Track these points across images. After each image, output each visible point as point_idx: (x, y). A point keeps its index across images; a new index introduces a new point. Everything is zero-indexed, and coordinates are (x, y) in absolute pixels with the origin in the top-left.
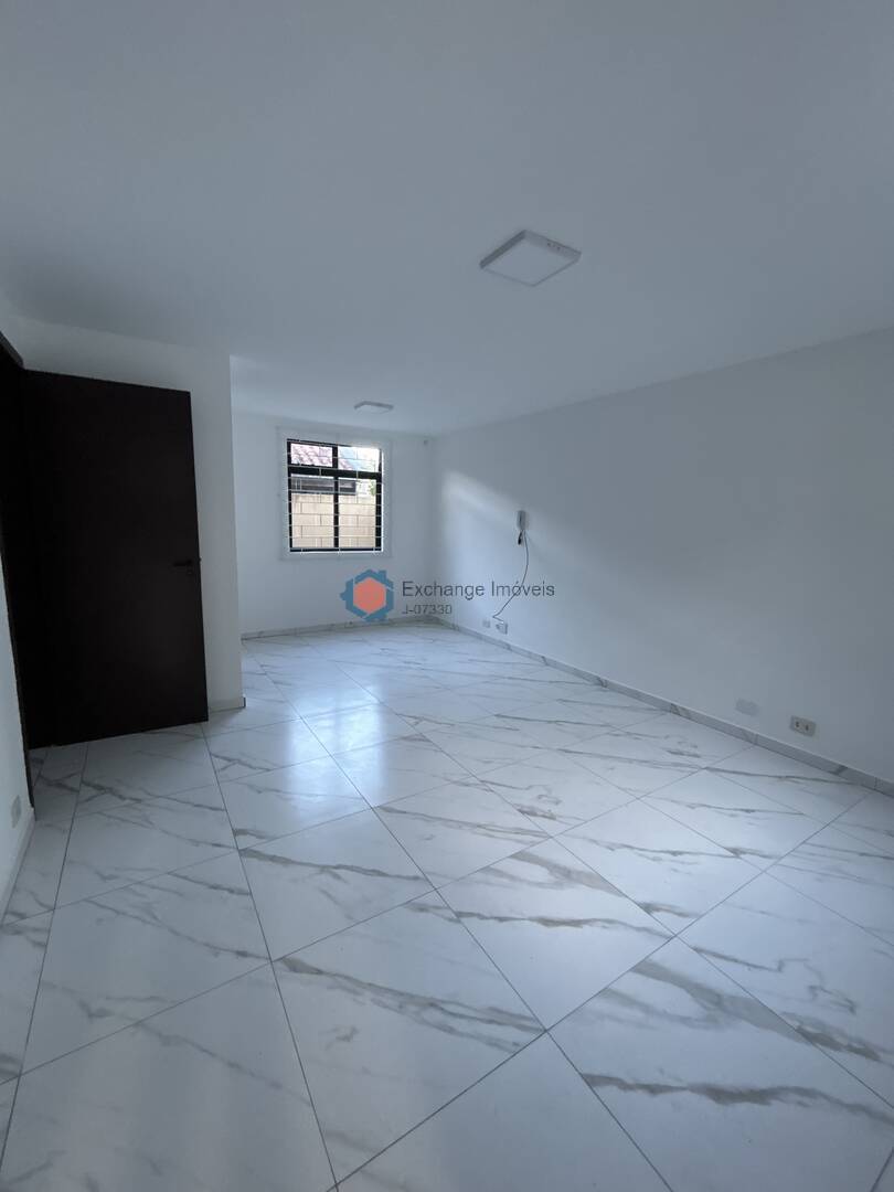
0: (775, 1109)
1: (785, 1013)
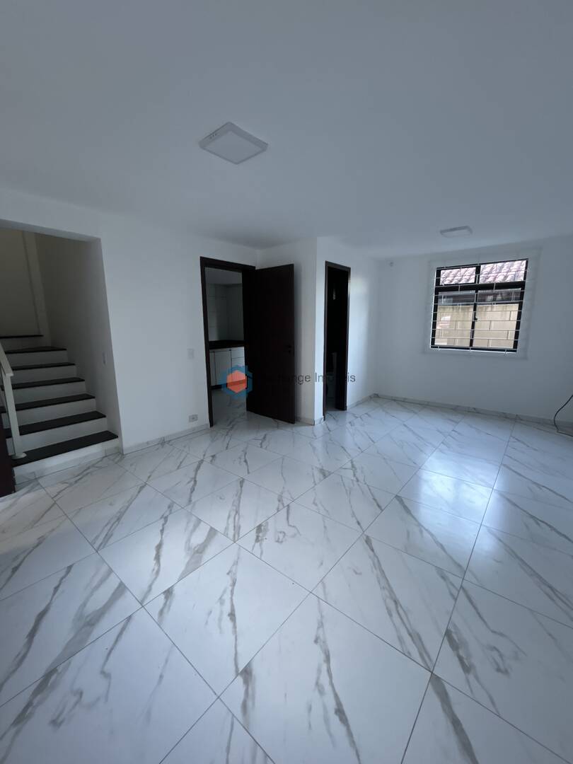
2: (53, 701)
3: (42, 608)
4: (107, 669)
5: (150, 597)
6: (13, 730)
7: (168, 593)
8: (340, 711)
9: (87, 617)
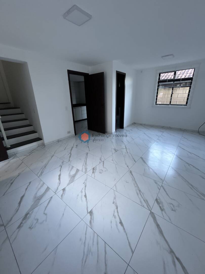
0: (17, 205)
1: (33, 211)
2: (29, 222)
3: (22, 195)
4: (46, 212)
5: (58, 191)
6: (18, 230)
7: (64, 190)
8: (121, 223)
9: (38, 197)
